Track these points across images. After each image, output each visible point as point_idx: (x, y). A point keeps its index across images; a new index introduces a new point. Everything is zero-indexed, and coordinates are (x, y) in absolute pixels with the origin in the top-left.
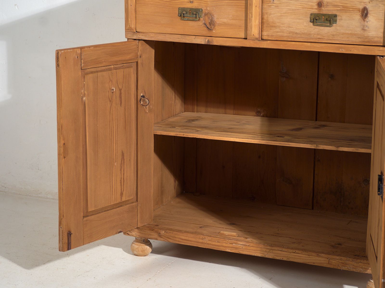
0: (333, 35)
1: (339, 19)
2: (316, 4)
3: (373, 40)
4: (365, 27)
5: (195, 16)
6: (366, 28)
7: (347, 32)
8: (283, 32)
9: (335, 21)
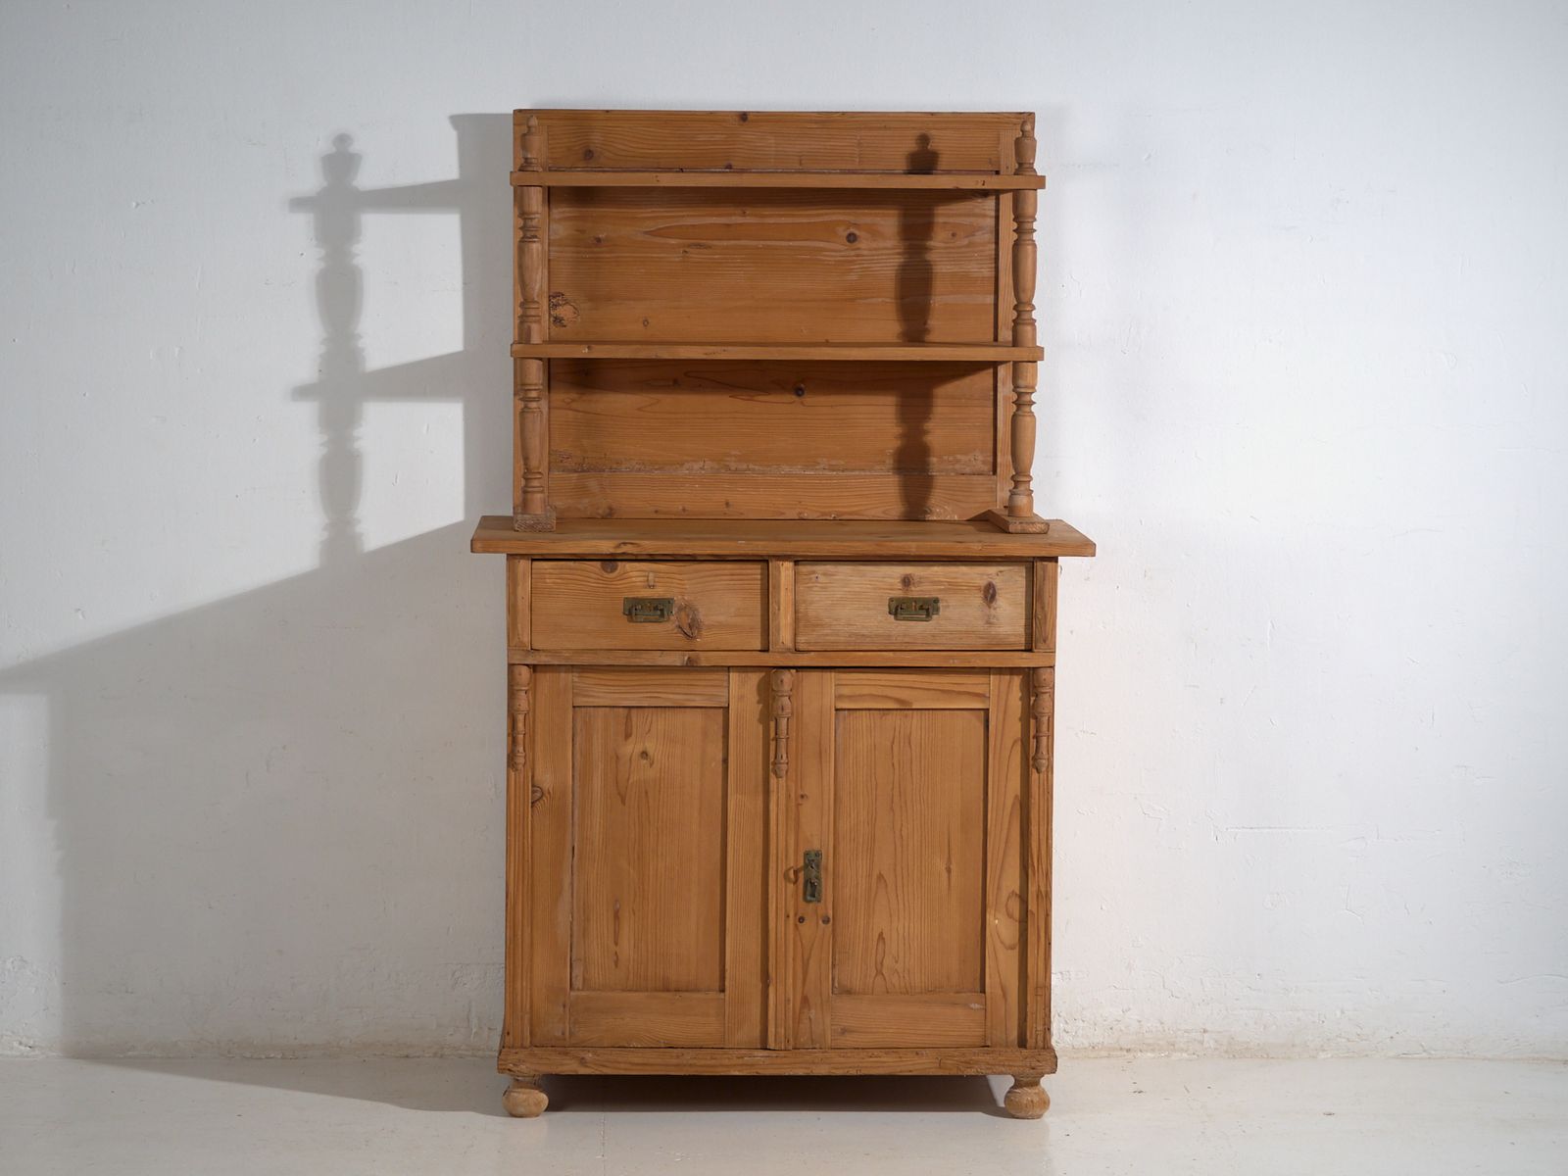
0: (934, 636)
1: (944, 607)
2: (899, 580)
3: (1006, 640)
4: (992, 618)
5: (659, 612)
6: (994, 621)
7: (959, 628)
8: (838, 635)
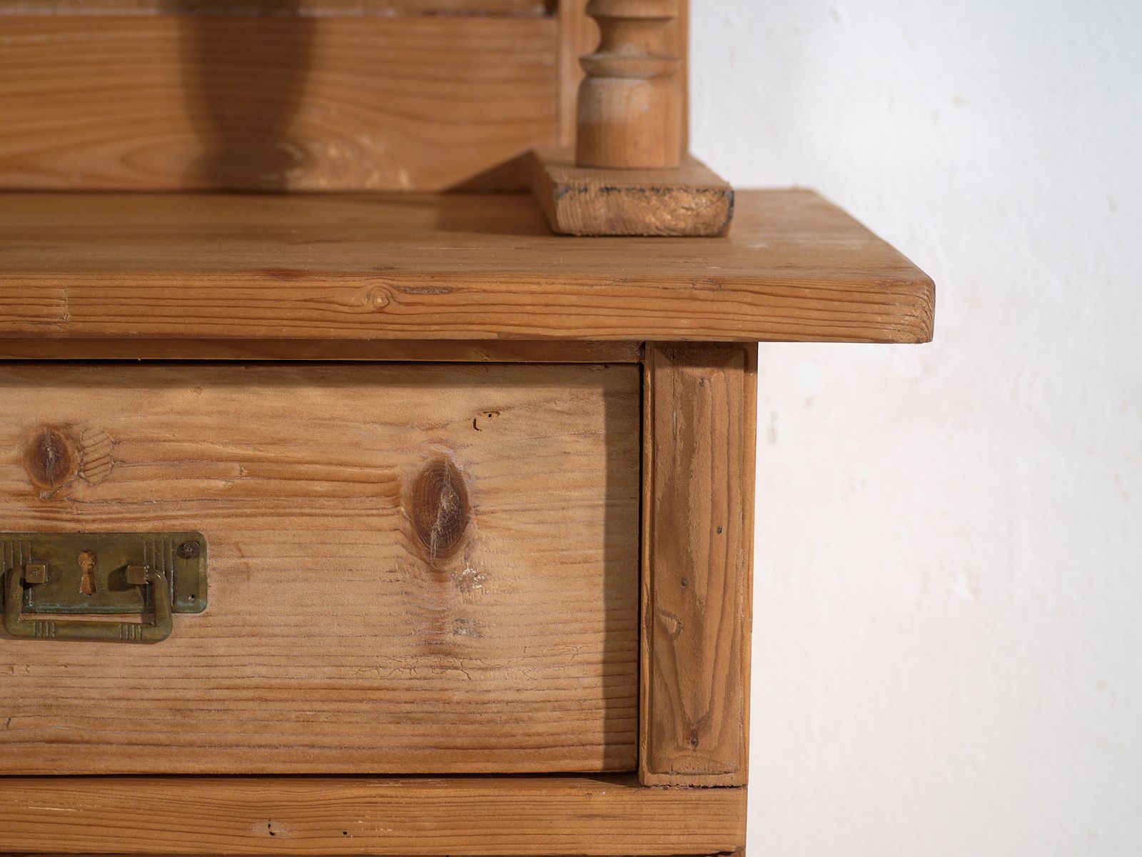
0: (181, 709)
1: (226, 573)
2: (15, 452)
3: (518, 729)
4: (450, 627)
6: (459, 639)
7: (300, 674)
9: (194, 592)
